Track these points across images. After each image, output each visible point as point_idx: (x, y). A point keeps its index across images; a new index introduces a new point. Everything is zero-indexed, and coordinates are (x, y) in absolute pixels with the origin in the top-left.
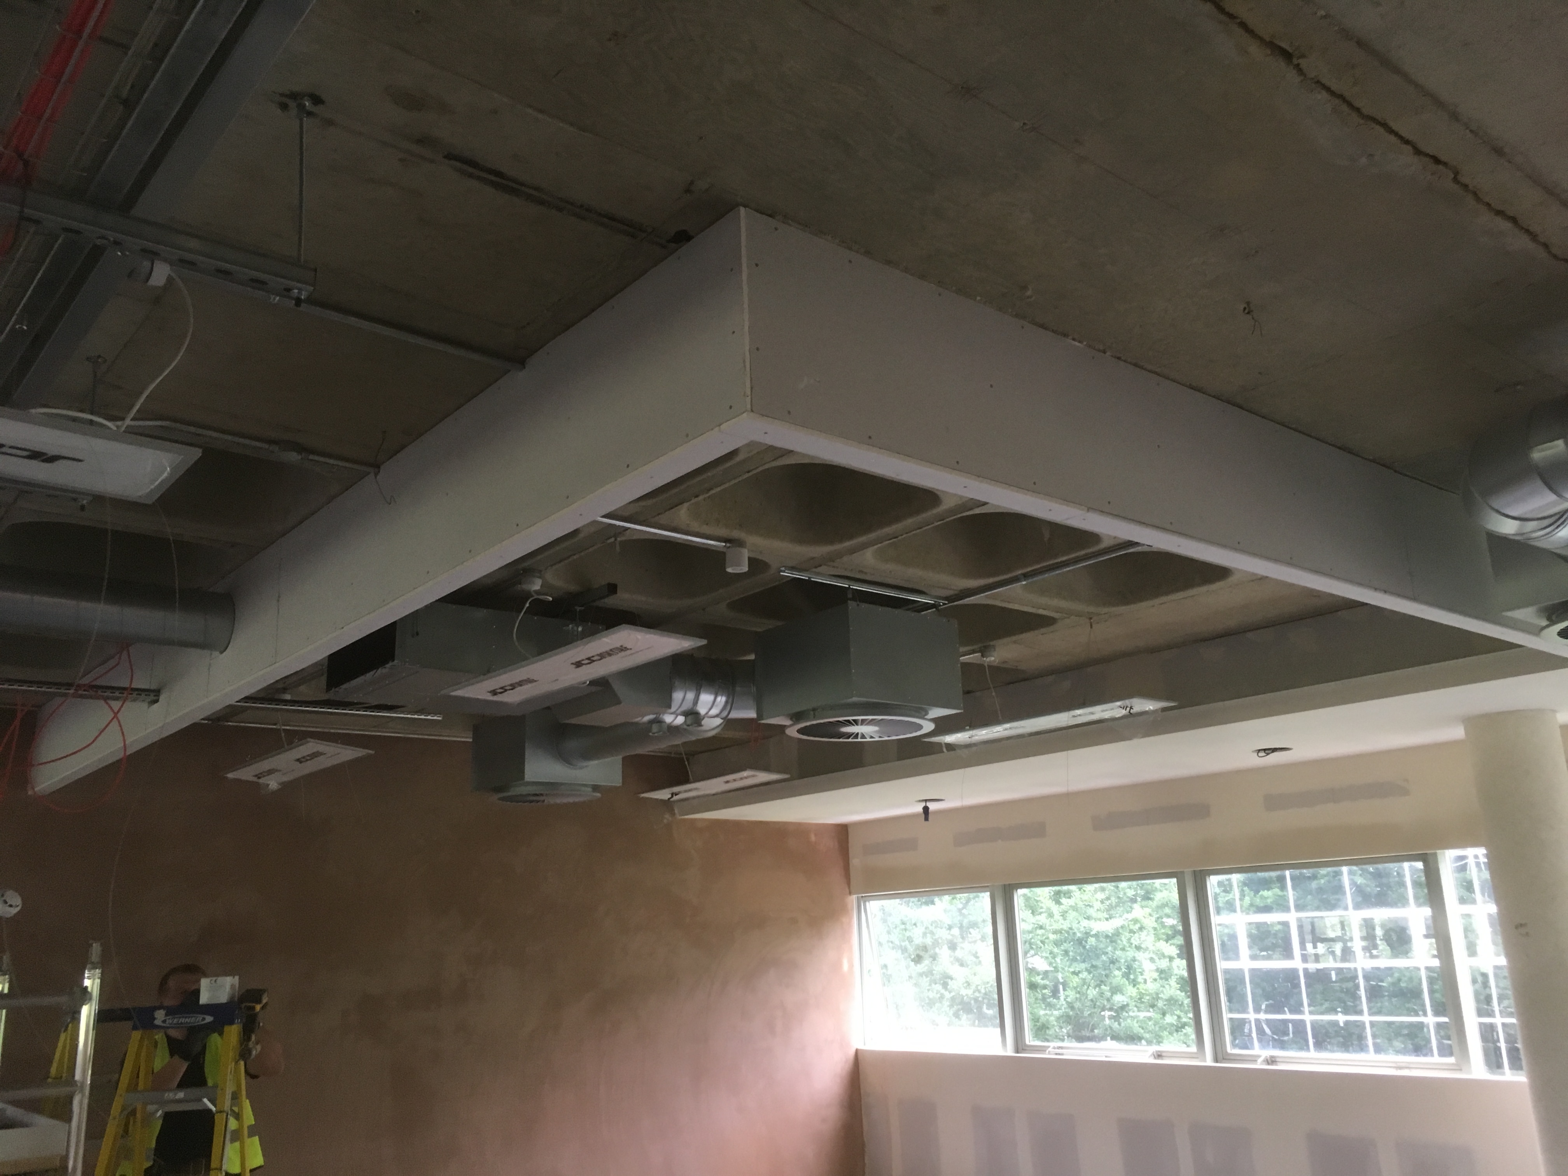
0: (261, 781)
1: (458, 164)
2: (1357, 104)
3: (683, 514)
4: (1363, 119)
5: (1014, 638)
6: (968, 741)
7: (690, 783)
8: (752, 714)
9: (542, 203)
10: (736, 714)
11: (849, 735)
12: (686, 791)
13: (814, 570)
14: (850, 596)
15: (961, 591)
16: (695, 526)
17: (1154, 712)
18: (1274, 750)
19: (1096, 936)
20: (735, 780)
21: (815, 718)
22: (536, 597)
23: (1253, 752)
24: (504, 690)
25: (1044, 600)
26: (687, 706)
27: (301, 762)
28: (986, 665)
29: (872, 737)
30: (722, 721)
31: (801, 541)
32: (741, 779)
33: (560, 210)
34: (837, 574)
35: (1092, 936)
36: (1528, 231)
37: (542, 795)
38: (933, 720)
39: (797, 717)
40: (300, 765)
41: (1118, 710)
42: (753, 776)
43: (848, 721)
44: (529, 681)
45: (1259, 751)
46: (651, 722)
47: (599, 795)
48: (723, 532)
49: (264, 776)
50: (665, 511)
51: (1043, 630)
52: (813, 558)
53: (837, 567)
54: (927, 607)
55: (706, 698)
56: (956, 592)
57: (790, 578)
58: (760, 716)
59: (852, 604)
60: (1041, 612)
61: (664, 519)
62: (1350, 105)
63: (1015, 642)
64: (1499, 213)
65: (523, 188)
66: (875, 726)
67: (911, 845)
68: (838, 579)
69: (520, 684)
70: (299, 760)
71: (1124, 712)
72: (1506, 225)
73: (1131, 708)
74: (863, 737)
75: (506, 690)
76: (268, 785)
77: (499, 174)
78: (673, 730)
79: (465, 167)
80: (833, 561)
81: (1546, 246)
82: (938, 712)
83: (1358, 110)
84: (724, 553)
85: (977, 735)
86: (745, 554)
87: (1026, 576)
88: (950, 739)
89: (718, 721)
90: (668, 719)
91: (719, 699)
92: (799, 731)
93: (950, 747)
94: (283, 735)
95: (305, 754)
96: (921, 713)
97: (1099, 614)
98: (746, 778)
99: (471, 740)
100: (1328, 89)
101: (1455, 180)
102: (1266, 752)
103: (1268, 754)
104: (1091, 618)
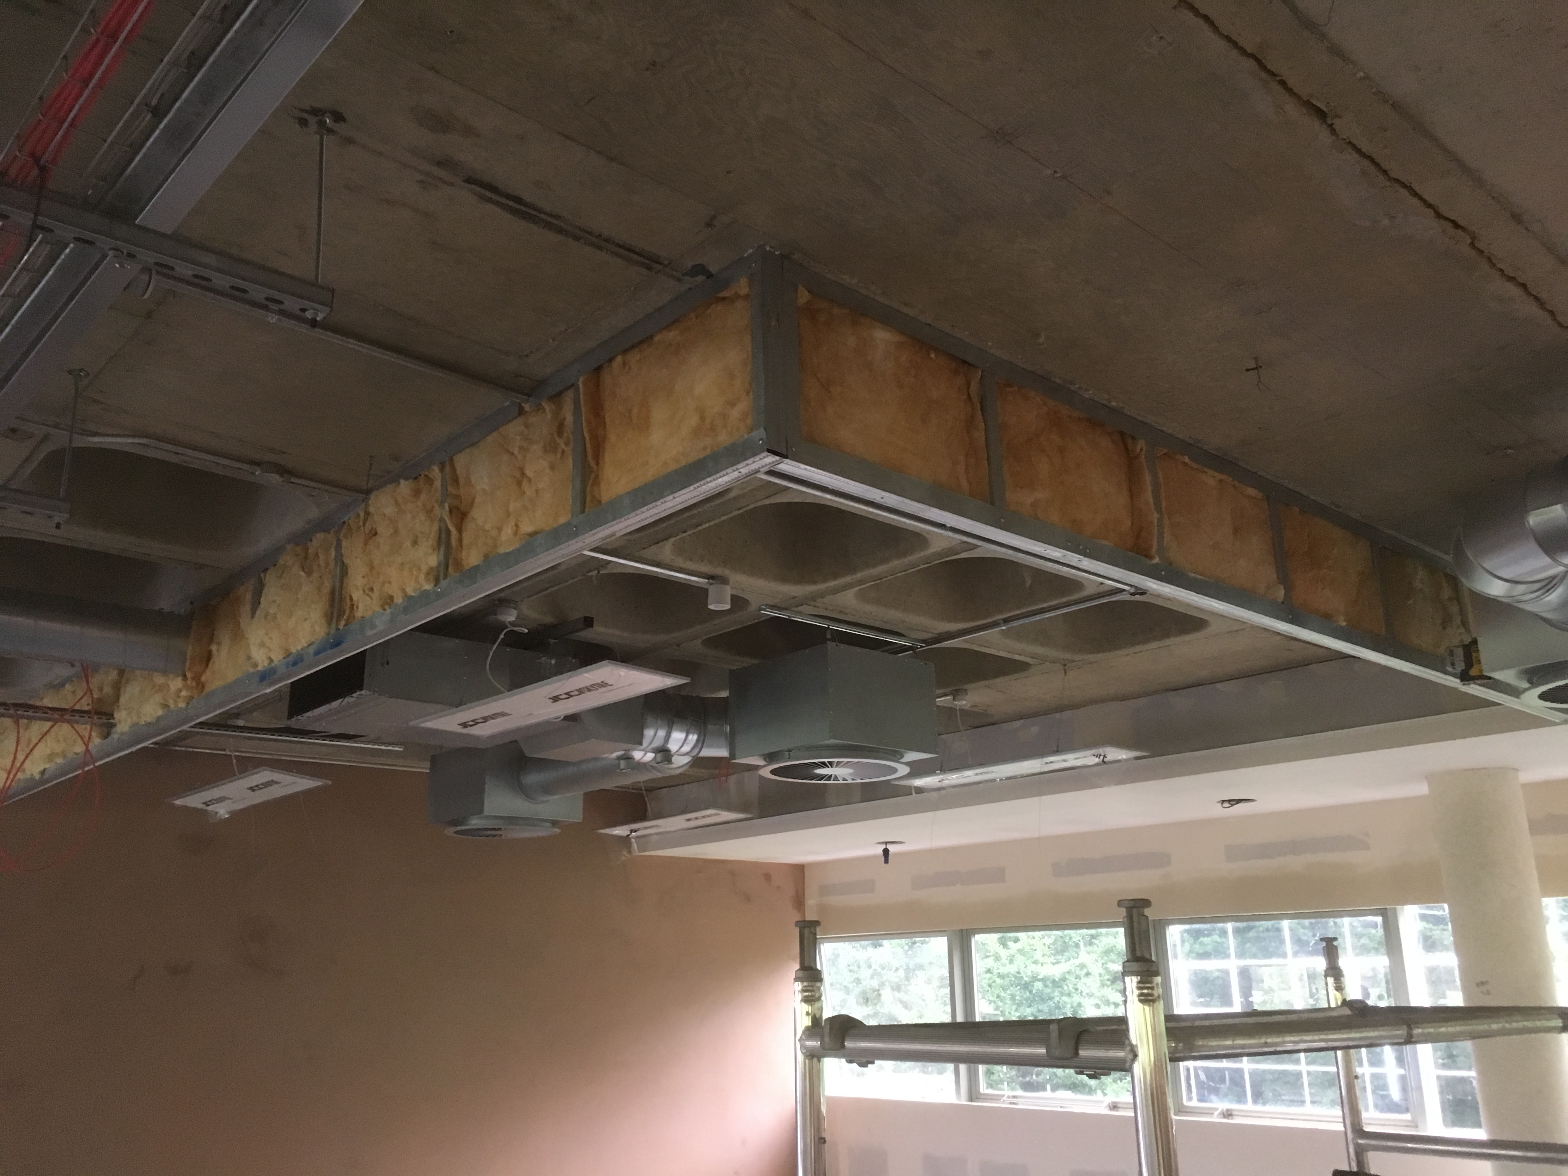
0: (210, 808)
1: (478, 189)
2: (1385, 165)
3: (666, 550)
4: (1389, 181)
5: (987, 682)
6: (939, 785)
7: (650, 820)
8: (723, 753)
9: (560, 231)
10: (706, 752)
11: (822, 777)
12: (645, 828)
13: (795, 609)
14: (829, 636)
15: (938, 634)
16: (680, 562)
17: (1127, 760)
18: (1239, 801)
19: (1043, 980)
20: (697, 818)
21: (790, 759)
22: (510, 628)
23: (1218, 802)
24: (475, 723)
25: (1019, 646)
26: (657, 743)
27: (253, 791)
28: (958, 708)
29: (844, 779)
30: (691, 758)
31: (784, 580)
32: (704, 817)
33: (577, 238)
34: (817, 614)
35: (1039, 980)
36: (1536, 298)
37: (500, 829)
38: (907, 764)
39: (771, 757)
40: (252, 793)
41: (1090, 758)
42: (716, 815)
43: (824, 763)
44: (503, 714)
45: (1223, 801)
46: (619, 758)
47: (558, 831)
48: (705, 568)
49: (214, 804)
50: (650, 546)
51: (1016, 675)
52: (794, 597)
53: (818, 607)
54: (904, 649)
55: (677, 736)
56: (934, 635)
57: (769, 617)
58: (733, 755)
59: (831, 645)
60: (1017, 657)
61: (648, 553)
62: (1377, 165)
63: (988, 687)
64: (1511, 279)
65: (542, 216)
66: (851, 768)
67: (868, 886)
68: (817, 618)
69: (493, 717)
70: (252, 789)
71: (1097, 760)
72: (1514, 291)
73: (1105, 756)
74: (836, 778)
75: (477, 723)
76: (217, 813)
77: (518, 200)
78: (641, 766)
79: (482, 191)
80: (815, 601)
81: (1552, 313)
82: (912, 756)
83: (1385, 172)
84: (707, 590)
85: (947, 779)
86: (728, 591)
87: (1006, 621)
88: (919, 782)
89: (686, 760)
90: (637, 755)
91: (690, 737)
92: (773, 772)
93: (919, 790)
94: (234, 761)
95: (259, 783)
96: (896, 756)
97: (1073, 661)
98: (708, 816)
99: (428, 771)
100: (1359, 151)
101: (1472, 245)
102: (1231, 803)
103: (1232, 805)
104: (1065, 665)
